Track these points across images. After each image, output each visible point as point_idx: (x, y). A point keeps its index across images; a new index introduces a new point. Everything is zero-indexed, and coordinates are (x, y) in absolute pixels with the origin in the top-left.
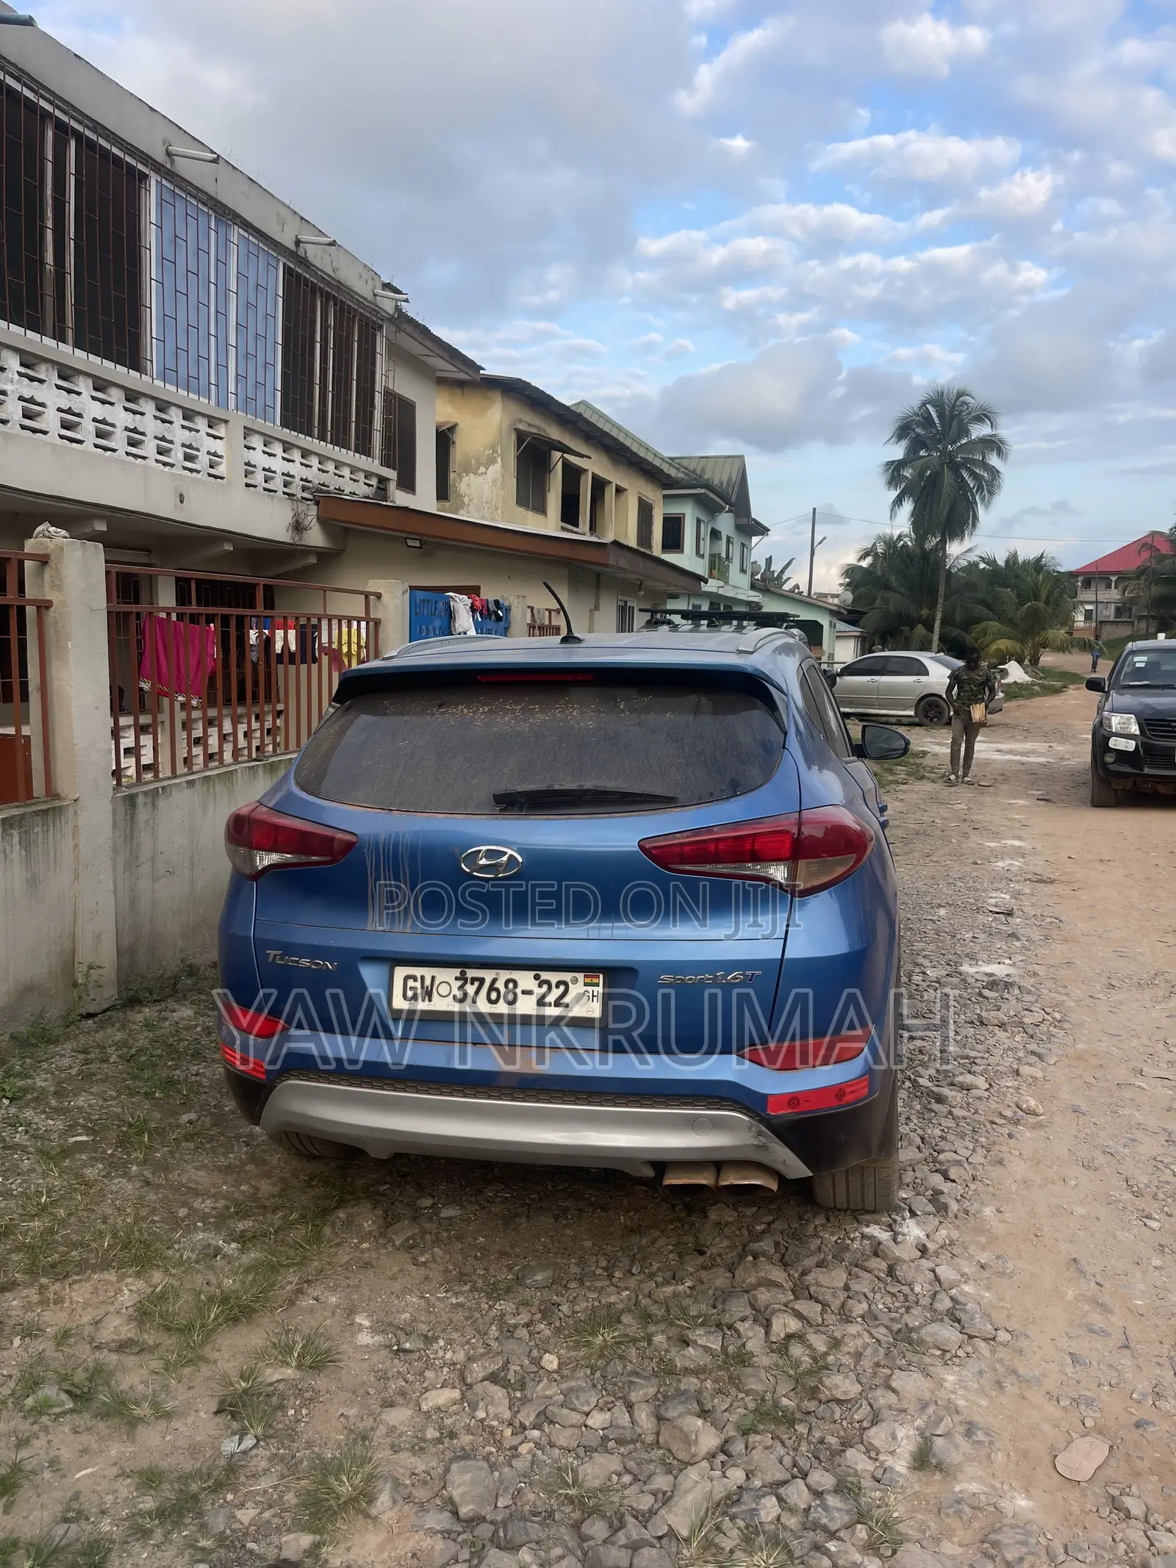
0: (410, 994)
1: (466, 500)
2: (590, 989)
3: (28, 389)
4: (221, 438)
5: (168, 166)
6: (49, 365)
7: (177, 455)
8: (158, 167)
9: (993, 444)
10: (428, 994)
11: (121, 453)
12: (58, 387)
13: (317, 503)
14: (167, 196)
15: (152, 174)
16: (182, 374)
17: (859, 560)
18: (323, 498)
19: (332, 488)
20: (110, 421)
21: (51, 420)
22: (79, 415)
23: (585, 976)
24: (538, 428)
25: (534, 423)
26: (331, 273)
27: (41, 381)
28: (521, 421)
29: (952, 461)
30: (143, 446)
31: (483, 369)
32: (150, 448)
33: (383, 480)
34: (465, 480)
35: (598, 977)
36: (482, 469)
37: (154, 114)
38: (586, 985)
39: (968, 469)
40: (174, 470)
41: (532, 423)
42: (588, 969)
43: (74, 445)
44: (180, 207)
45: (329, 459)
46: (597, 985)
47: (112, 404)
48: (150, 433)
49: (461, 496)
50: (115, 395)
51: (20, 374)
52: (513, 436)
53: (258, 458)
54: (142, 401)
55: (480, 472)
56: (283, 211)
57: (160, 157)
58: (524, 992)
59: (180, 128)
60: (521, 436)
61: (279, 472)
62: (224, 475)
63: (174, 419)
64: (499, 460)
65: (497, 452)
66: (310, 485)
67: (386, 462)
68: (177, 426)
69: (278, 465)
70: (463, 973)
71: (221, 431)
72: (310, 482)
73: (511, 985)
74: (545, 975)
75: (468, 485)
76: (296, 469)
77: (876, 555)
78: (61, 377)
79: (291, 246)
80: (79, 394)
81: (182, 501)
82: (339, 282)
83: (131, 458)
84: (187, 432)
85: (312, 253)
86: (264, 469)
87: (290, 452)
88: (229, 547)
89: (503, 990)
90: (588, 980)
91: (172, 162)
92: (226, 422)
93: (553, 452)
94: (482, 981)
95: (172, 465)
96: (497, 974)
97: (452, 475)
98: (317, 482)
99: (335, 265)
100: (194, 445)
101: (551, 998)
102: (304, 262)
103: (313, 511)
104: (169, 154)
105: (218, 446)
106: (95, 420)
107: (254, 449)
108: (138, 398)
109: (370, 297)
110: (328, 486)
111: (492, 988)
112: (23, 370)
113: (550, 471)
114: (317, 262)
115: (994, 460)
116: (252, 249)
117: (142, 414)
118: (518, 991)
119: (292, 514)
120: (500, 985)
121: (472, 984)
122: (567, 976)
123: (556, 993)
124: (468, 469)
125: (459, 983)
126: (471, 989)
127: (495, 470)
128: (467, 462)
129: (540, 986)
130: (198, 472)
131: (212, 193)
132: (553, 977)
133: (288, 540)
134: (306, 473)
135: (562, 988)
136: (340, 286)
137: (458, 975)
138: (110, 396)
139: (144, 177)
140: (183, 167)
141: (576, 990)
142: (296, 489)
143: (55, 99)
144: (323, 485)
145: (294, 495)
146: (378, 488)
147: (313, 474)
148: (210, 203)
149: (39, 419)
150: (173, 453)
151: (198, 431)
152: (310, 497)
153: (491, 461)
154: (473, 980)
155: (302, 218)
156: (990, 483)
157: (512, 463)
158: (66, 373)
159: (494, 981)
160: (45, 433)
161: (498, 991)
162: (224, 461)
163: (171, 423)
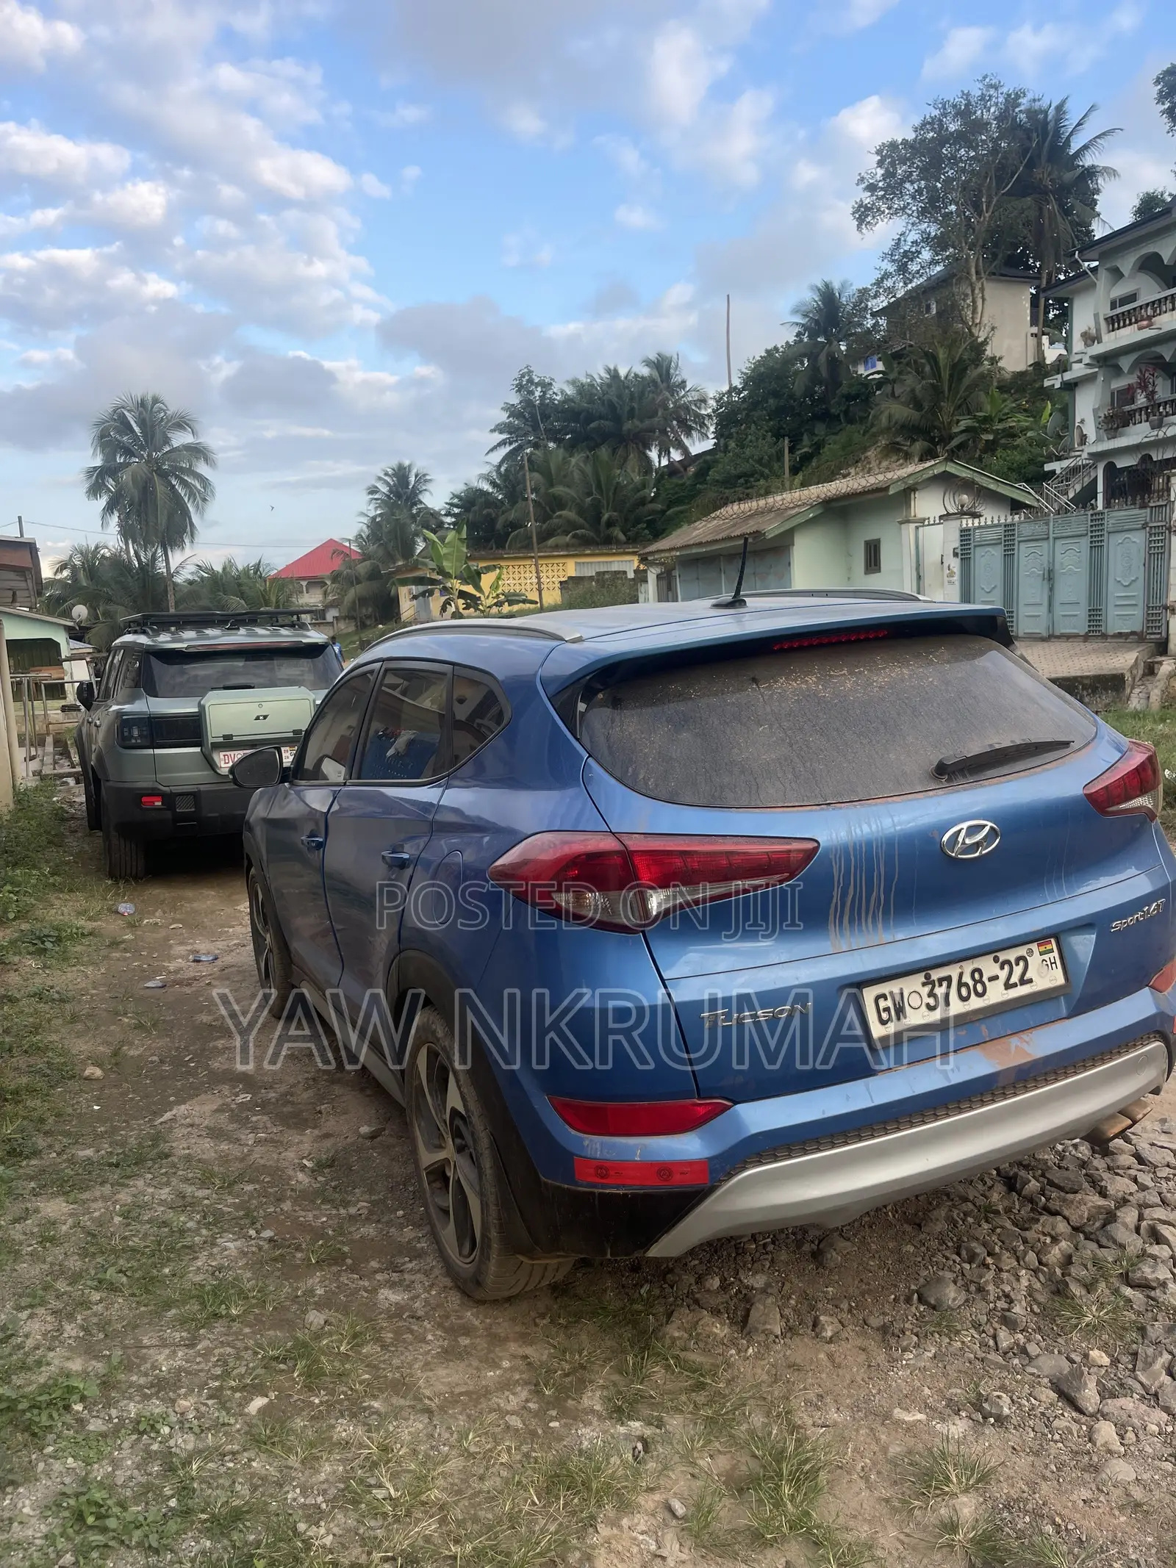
0: (885, 1016)
2: (1046, 957)
9: (198, 451)
10: (900, 1011)
17: (55, 574)
23: (1039, 945)
29: (159, 468)
35: (1050, 942)
38: (1041, 954)
39: (177, 477)
42: (1040, 938)
46: (1052, 951)
58: (991, 979)
70: (928, 977)
73: (977, 976)
74: (1003, 956)
77: (74, 569)
89: (971, 983)
90: (1042, 949)
94: (949, 979)
96: (961, 967)
101: (1015, 979)
111: (960, 984)
115: (202, 468)
118: (985, 979)
120: (967, 978)
121: (940, 985)
122: (1022, 951)
123: (1018, 970)
125: (927, 989)
126: (940, 991)
129: (1002, 968)
132: (1011, 955)
135: (1022, 963)
137: (924, 980)
141: (1035, 961)
154: (941, 981)
156: (204, 492)
159: (961, 975)
161: (967, 985)
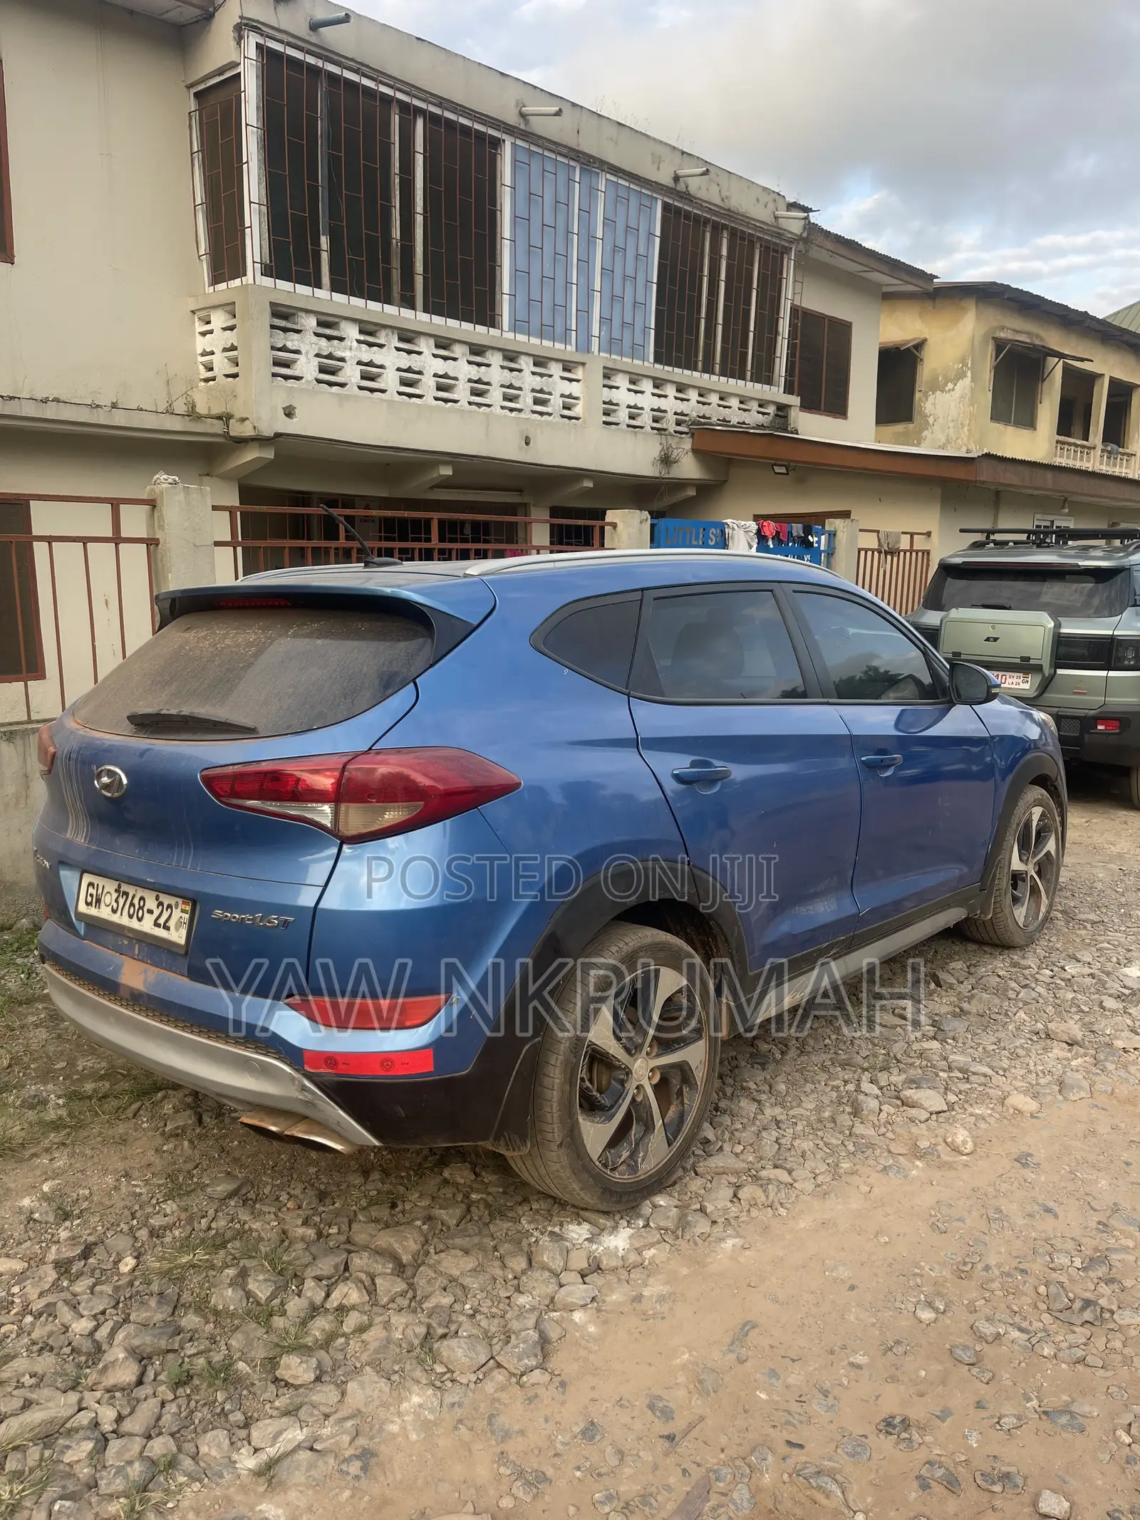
1: (931, 420)
3: (367, 354)
4: (578, 381)
5: (522, 127)
6: (389, 331)
7: (526, 400)
8: (510, 130)
11: (464, 403)
12: (398, 349)
13: (693, 435)
14: (522, 157)
15: (505, 137)
16: (535, 323)
18: (699, 431)
19: (714, 419)
20: (451, 374)
21: (390, 380)
22: (420, 373)
24: (1028, 334)
25: (1020, 330)
26: (721, 204)
27: (381, 346)
28: (1003, 328)
30: (488, 395)
31: (937, 277)
32: (495, 396)
33: (782, 409)
34: (931, 399)
36: (950, 386)
37: (505, 80)
40: (522, 415)
41: (1017, 328)
43: (414, 400)
44: (536, 166)
45: (711, 391)
47: (455, 359)
48: (496, 383)
49: (926, 416)
50: (458, 350)
51: (359, 341)
52: (991, 348)
53: (623, 396)
54: (489, 354)
55: (947, 389)
56: (660, 150)
57: (512, 119)
58: (148, 911)
59: (536, 87)
60: (1000, 345)
61: (647, 409)
62: (581, 416)
63: (524, 366)
64: (969, 374)
65: (967, 366)
66: (687, 418)
67: (789, 389)
68: (527, 373)
69: (647, 401)
70: (119, 886)
71: (579, 373)
72: (686, 415)
73: (142, 903)
75: (934, 404)
76: (670, 404)
78: (401, 339)
79: (670, 183)
80: (420, 353)
81: (527, 444)
82: (729, 210)
83: (474, 407)
84: (538, 378)
85: (696, 186)
86: (629, 407)
87: (664, 387)
88: (589, 484)
91: (527, 122)
92: (583, 364)
93: (1049, 359)
94: (127, 896)
95: (520, 410)
96: (136, 891)
97: (917, 395)
98: (694, 414)
99: (724, 194)
100: (546, 389)
101: (162, 920)
102: (686, 196)
103: (687, 444)
104: (523, 116)
105: (574, 389)
106: (435, 375)
107: (617, 388)
108: (484, 352)
109: (770, 220)
110: (709, 418)
111: (132, 903)
112: (362, 338)
113: (1044, 380)
114: (702, 194)
116: (623, 193)
117: (488, 366)
118: (145, 909)
119: (659, 448)
120: (136, 901)
122: (173, 901)
123: (165, 915)
124: (936, 386)
127: (966, 382)
128: (935, 379)
129: (158, 907)
130: (550, 414)
131: (572, 144)
133: (657, 475)
134: (681, 407)
136: (731, 214)
138: (453, 352)
139: (496, 143)
140: (539, 126)
142: (670, 423)
143: (395, 83)
144: (704, 417)
145: (665, 430)
146: (776, 415)
147: (692, 407)
148: (572, 155)
149: (379, 380)
150: (521, 399)
151: (551, 376)
152: (686, 430)
153: (961, 375)
155: (683, 153)
157: (987, 376)
158: (407, 337)
159: (134, 897)
160: (383, 391)
162: (581, 402)
163: (520, 371)
